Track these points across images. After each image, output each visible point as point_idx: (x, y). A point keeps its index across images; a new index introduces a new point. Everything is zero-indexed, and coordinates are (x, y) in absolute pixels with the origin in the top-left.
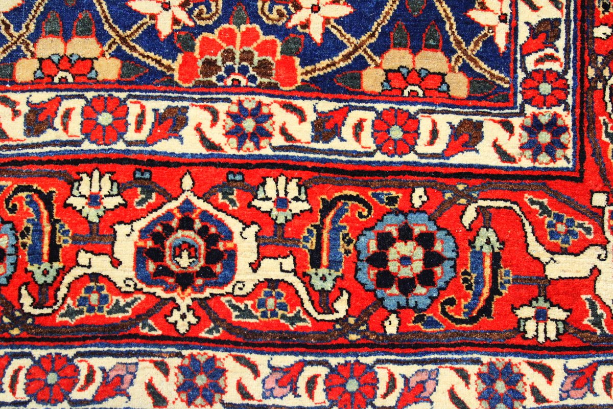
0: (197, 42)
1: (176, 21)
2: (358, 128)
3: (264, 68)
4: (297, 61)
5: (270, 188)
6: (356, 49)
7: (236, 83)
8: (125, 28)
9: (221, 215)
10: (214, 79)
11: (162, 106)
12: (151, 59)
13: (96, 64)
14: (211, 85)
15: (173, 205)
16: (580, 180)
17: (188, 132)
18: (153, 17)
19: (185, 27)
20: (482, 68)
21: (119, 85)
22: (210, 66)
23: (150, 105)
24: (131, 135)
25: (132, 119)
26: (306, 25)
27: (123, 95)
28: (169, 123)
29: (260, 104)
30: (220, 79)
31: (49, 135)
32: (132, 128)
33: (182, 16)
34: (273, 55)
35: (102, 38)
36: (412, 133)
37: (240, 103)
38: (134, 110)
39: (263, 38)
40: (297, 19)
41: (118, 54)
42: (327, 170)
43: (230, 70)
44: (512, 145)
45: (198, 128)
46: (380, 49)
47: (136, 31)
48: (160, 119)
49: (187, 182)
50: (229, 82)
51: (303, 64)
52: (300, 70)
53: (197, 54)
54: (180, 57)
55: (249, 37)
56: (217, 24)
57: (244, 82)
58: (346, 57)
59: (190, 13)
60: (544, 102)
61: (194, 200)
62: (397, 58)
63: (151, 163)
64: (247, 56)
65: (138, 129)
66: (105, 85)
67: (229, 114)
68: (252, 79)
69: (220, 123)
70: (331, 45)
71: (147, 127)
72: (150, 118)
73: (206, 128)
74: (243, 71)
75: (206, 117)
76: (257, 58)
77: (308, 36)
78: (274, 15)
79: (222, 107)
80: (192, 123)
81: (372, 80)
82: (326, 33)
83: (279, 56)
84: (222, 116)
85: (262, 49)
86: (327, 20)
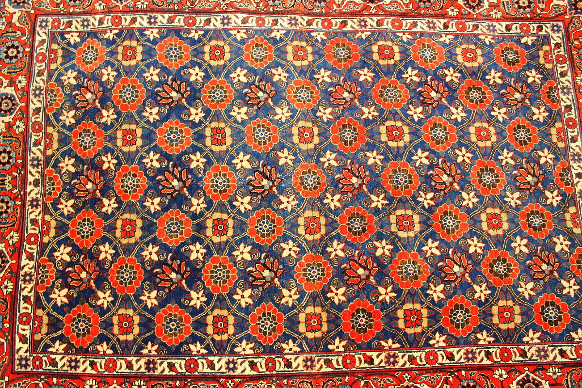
0: (51, 263)
1: (57, 257)
2: (26, 308)
3: (43, 281)
4: (44, 291)
5: (10, 284)
6: (48, 307)
7: (40, 274)
8: (56, 244)
9: (4, 271)
10: (41, 268)
11: (35, 254)
12: (48, 251)
13: (47, 236)
14: (39, 267)
15: (8, 258)
16: (12, 373)
17: (27, 261)
18: (59, 251)
19: (56, 260)
20: (42, 344)
21: (42, 242)
22: (44, 267)
23: (35, 251)
24: (28, 246)
25: (32, 246)
26: (54, 293)
27: (38, 244)
28: (30, 256)
29: (33, 281)
30: (41, 270)
31: (30, 225)
32: (30, 246)
33: (59, 259)
34: (46, 284)
35: (54, 237)
36: (24, 324)
37: (34, 275)
38: (34, 247)
39: (51, 281)
40: (56, 290)
41: (49, 242)
42: (15, 299)
43: (43, 272)
44: (21, 353)
45: (28, 264)
46: (48, 314)
47: (56, 246)
48: (31, 254)
49: (14, 262)
50: (40, 272)
51: (43, 292)
52: (42, 291)
53: (48, 263)
54: (47, 258)
55: (52, 277)
56: (56, 268)
57: (39, 276)
58: (46, 305)
59: (60, 261)
60: (34, 363)
61: (9, 263)
62: (46, 319)
63: (20, 252)
64: (47, 277)
65: (29, 248)
66: (42, 238)
67: (31, 272)
68: (40, 278)
69: (29, 270)
70: (49, 300)
71: (29, 250)
72: (32, 251)
73: (28, 266)
74: (43, 276)
75: (31, 266)
76: (46, 279)
77: (51, 294)
78: (57, 284)
79: (33, 270)
80: (30, 262)
81: (40, 312)
82: (52, 299)
83: (46, 286)
84: (31, 270)
85: (48, 281)
86: (56, 299)
